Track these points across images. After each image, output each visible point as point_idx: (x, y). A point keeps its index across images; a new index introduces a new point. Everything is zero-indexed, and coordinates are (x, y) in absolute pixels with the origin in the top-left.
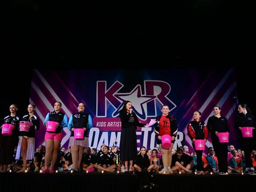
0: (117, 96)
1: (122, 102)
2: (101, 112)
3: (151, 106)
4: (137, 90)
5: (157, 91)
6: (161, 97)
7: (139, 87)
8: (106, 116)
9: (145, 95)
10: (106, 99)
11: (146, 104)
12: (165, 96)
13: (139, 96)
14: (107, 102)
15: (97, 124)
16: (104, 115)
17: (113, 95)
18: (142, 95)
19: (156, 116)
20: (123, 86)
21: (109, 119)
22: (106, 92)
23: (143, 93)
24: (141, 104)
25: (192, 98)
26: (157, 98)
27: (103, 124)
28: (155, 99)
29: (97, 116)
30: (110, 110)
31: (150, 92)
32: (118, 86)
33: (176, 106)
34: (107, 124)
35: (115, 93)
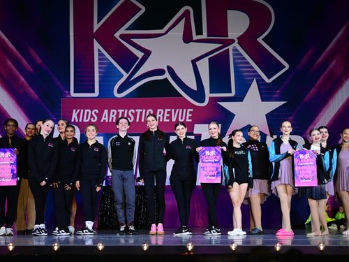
0: (127, 38)
1: (140, 55)
2: (85, 83)
3: (219, 66)
4: (182, 22)
5: (237, 24)
6: (247, 40)
7: (187, 14)
8: (96, 94)
9: (205, 36)
10: (97, 46)
11: (206, 60)
12: (260, 40)
13: (187, 38)
14: (100, 54)
15: (74, 116)
16: (93, 91)
17: (117, 35)
18: (195, 37)
19: (233, 94)
20: (143, 9)
21: (105, 101)
22: (96, 27)
23: (199, 32)
24: (194, 62)
25: (332, 45)
26: (236, 45)
27: (89, 115)
28: (230, 47)
29: (73, 94)
30: (109, 76)
31: (218, 29)
32: (128, 10)
33: (287, 66)
34: (100, 116)
35: (122, 31)
